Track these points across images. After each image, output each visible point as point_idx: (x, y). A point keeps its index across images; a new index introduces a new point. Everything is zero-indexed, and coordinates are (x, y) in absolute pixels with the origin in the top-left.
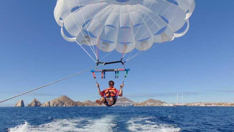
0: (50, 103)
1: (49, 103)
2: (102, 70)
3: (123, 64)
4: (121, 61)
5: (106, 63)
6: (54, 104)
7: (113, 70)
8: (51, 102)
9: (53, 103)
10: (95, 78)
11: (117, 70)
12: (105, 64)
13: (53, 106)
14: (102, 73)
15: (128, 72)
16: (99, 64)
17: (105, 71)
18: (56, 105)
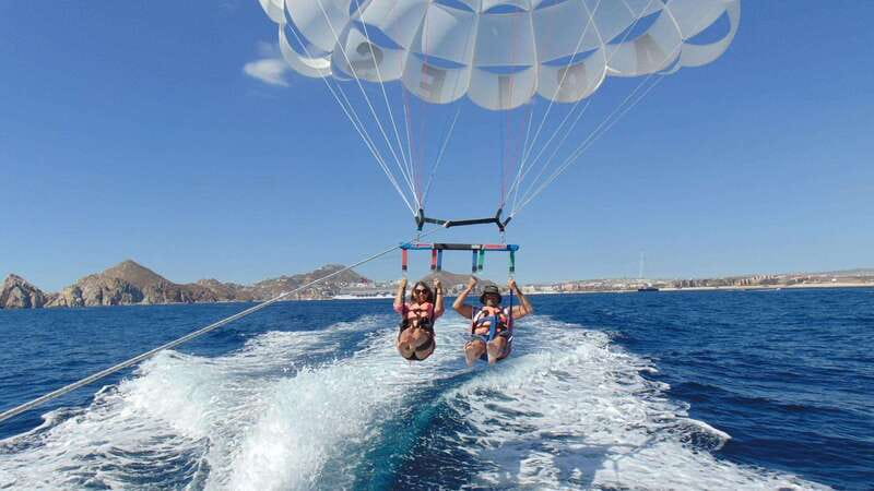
0: (81, 292)
1: (78, 291)
2: (435, 245)
3: (503, 230)
4: (496, 220)
5: (451, 224)
6: (100, 297)
7: (466, 248)
8: (86, 290)
9: (97, 290)
10: (405, 268)
11: (478, 247)
12: (448, 226)
13: (97, 304)
14: (434, 254)
15: (516, 253)
16: (425, 224)
17: (445, 247)
18: (113, 301)
